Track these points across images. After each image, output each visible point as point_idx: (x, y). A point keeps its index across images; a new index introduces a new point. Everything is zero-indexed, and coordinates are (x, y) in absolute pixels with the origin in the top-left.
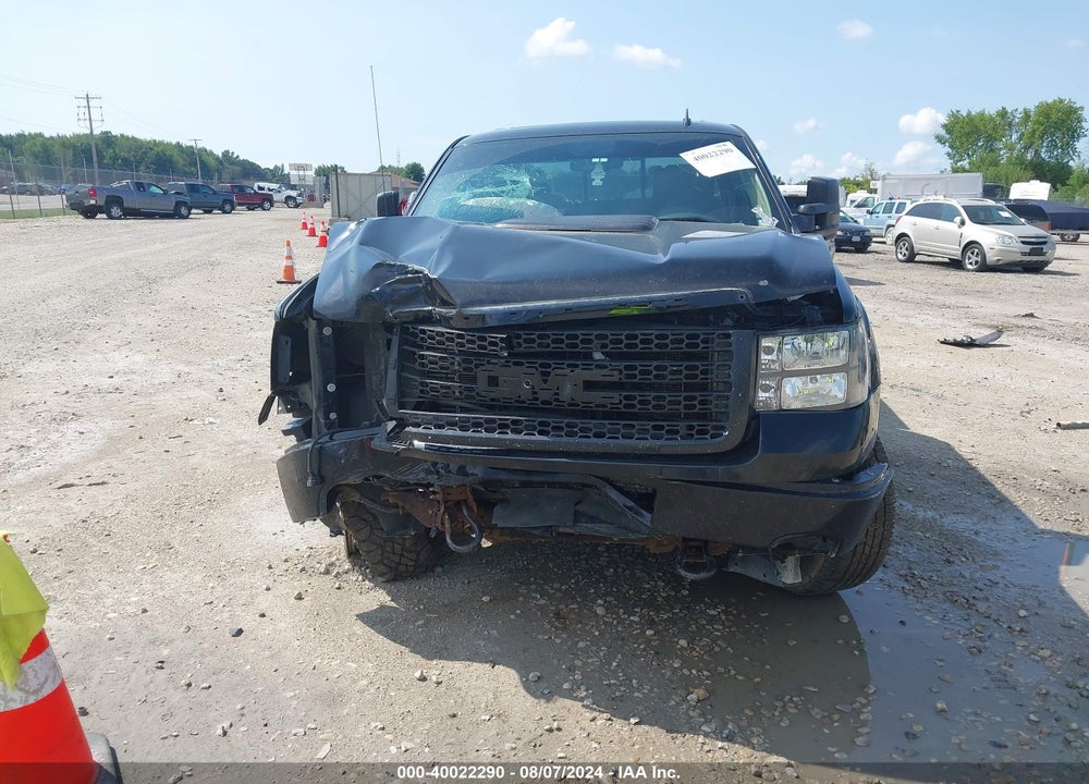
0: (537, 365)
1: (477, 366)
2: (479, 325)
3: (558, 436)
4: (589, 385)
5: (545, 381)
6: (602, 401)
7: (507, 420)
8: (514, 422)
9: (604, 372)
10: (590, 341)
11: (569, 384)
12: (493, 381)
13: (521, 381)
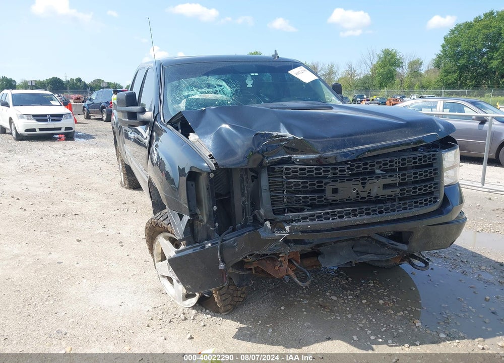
0: (360, 179)
1: (326, 184)
2: (334, 162)
3: (362, 216)
4: (386, 186)
5: (364, 187)
6: (391, 193)
7: (335, 212)
8: (339, 212)
9: (392, 179)
10: (374, 165)
11: (376, 188)
12: (335, 191)
13: (350, 189)
